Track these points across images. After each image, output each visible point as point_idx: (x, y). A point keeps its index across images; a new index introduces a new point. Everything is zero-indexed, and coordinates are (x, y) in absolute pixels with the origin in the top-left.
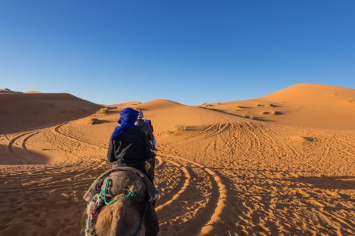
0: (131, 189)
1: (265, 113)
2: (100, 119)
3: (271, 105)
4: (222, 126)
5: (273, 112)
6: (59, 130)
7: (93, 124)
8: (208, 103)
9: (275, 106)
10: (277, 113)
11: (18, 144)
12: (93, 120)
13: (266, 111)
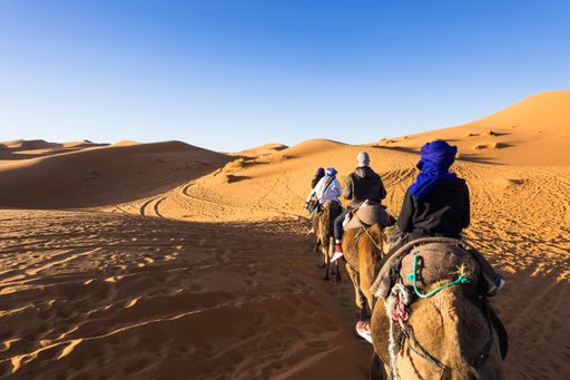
0: (462, 270)
1: (481, 147)
2: (236, 174)
3: (492, 133)
4: (404, 173)
5: (494, 145)
6: (188, 192)
7: (229, 182)
8: (388, 139)
9: (497, 135)
10: (500, 146)
11: (150, 211)
12: (229, 176)
13: (482, 144)
